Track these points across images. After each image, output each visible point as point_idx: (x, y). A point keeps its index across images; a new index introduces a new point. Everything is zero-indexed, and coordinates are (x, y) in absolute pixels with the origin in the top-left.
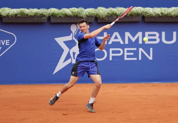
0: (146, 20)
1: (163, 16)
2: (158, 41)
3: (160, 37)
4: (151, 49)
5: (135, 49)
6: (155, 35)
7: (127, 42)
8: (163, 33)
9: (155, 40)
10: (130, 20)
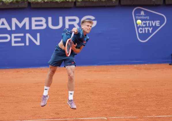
0: (32, 6)
1: (49, 2)
2: (44, 27)
3: (47, 22)
4: (38, 35)
5: (22, 35)
6: (41, 21)
7: (14, 28)
8: (50, 19)
9: (42, 25)
10: (16, 6)
